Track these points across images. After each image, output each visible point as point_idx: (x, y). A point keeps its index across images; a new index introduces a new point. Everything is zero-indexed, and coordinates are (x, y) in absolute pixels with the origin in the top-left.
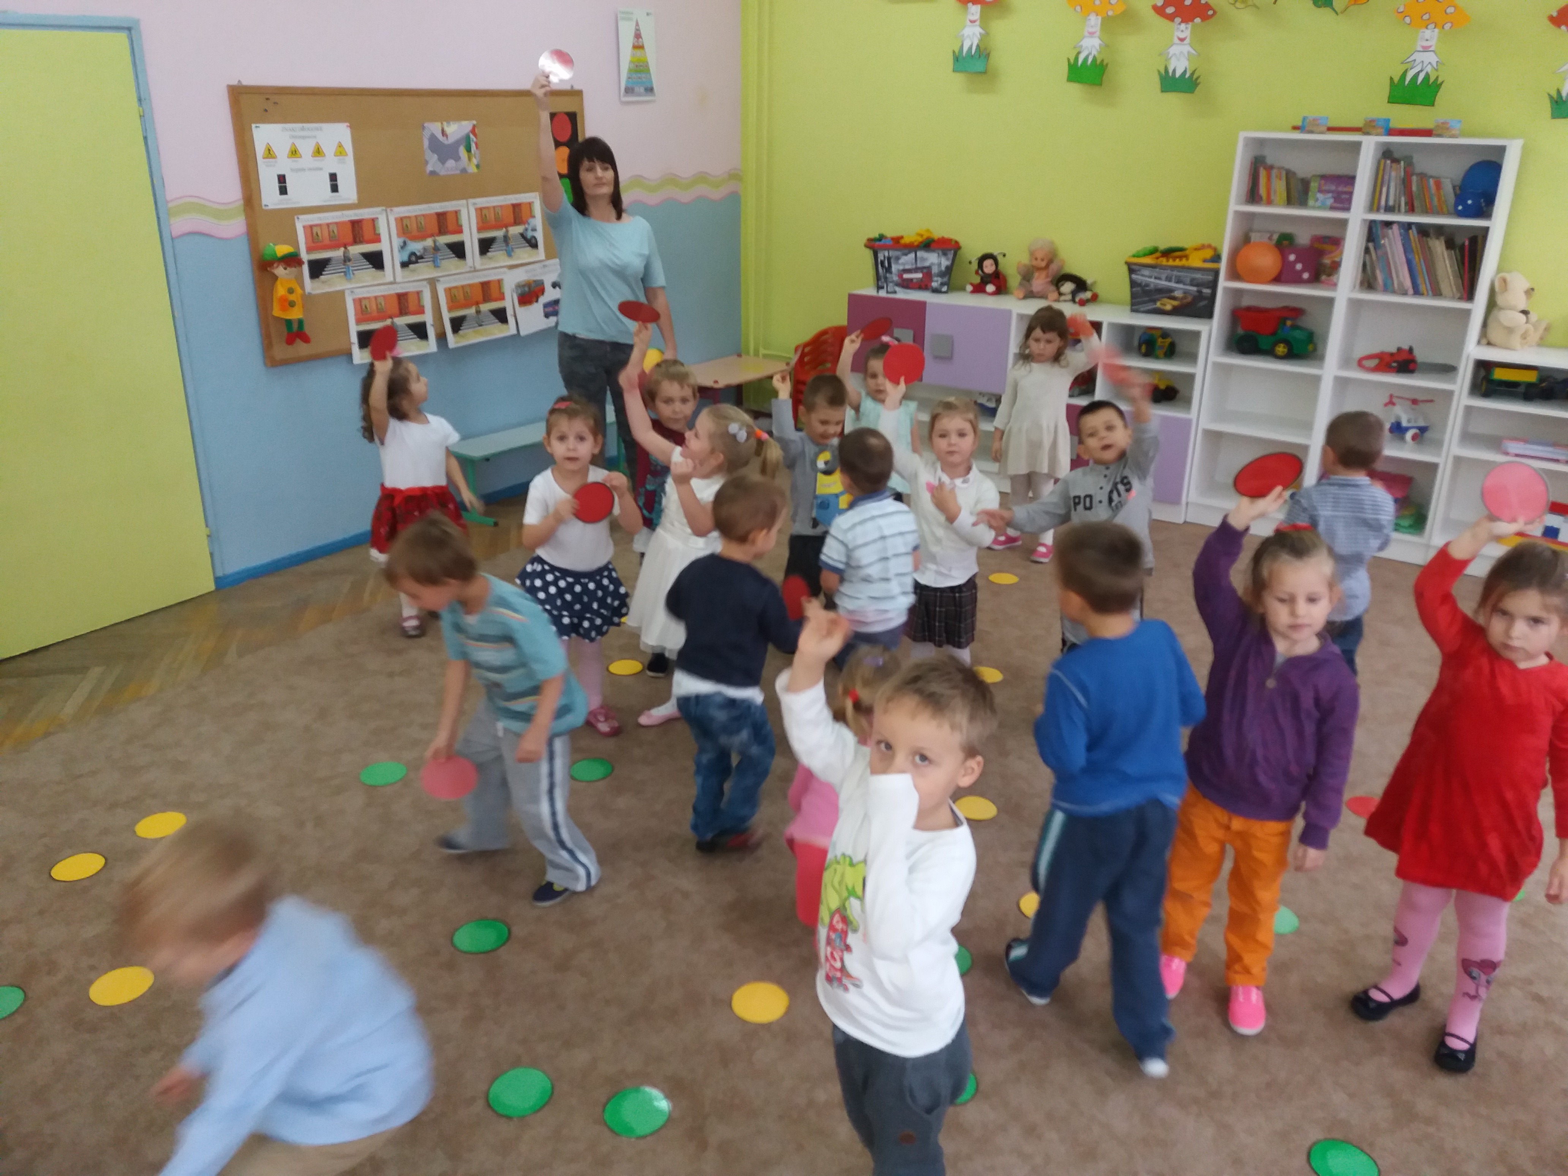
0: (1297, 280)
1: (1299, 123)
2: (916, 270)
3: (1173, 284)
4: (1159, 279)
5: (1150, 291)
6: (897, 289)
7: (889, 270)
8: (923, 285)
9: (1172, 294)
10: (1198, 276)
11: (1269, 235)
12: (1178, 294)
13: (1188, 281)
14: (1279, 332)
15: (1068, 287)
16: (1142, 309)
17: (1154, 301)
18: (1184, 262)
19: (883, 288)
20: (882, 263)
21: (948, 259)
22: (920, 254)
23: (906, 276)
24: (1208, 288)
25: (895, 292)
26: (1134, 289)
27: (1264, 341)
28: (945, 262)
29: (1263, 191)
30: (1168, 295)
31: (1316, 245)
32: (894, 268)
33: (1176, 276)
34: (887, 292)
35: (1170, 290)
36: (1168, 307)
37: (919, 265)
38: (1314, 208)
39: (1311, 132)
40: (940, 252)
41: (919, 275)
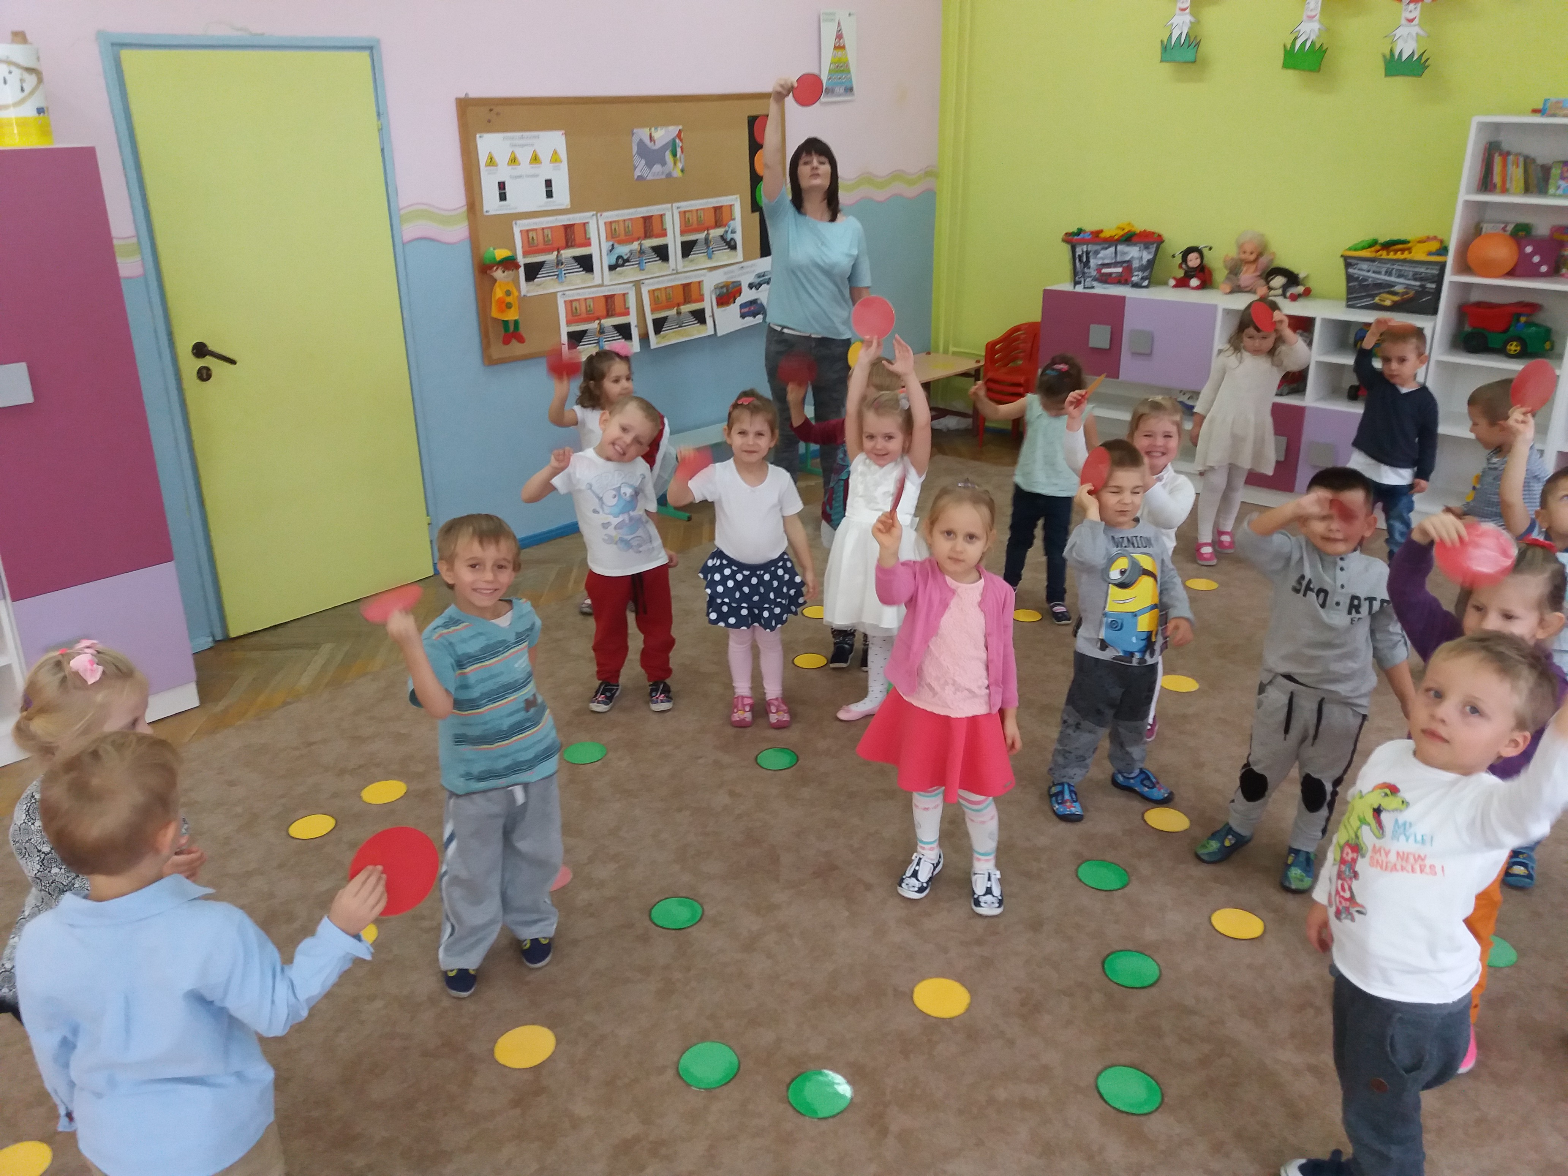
0: (1533, 273)
1: (1540, 106)
2: (1116, 264)
3: (1393, 279)
4: (1379, 273)
5: (1368, 285)
6: (1095, 284)
7: (1087, 264)
8: (1122, 280)
9: (1392, 289)
10: (1422, 270)
11: (1503, 226)
12: (1398, 289)
13: (1411, 274)
14: (1511, 329)
15: (1278, 281)
16: (1359, 305)
17: (1373, 296)
18: (1406, 255)
19: (1079, 283)
20: (1080, 257)
21: (1149, 253)
22: (1120, 248)
23: (1104, 271)
24: (1433, 282)
25: (1093, 287)
26: (1350, 285)
27: (1495, 339)
28: (1147, 256)
29: (1497, 179)
30: (1387, 290)
31: (1557, 236)
32: (1093, 262)
33: (1397, 270)
34: (1085, 288)
35: (1391, 285)
36: (1388, 303)
37: (1119, 259)
38: (1554, 196)
39: (1554, 115)
40: (1142, 246)
41: (1120, 270)
